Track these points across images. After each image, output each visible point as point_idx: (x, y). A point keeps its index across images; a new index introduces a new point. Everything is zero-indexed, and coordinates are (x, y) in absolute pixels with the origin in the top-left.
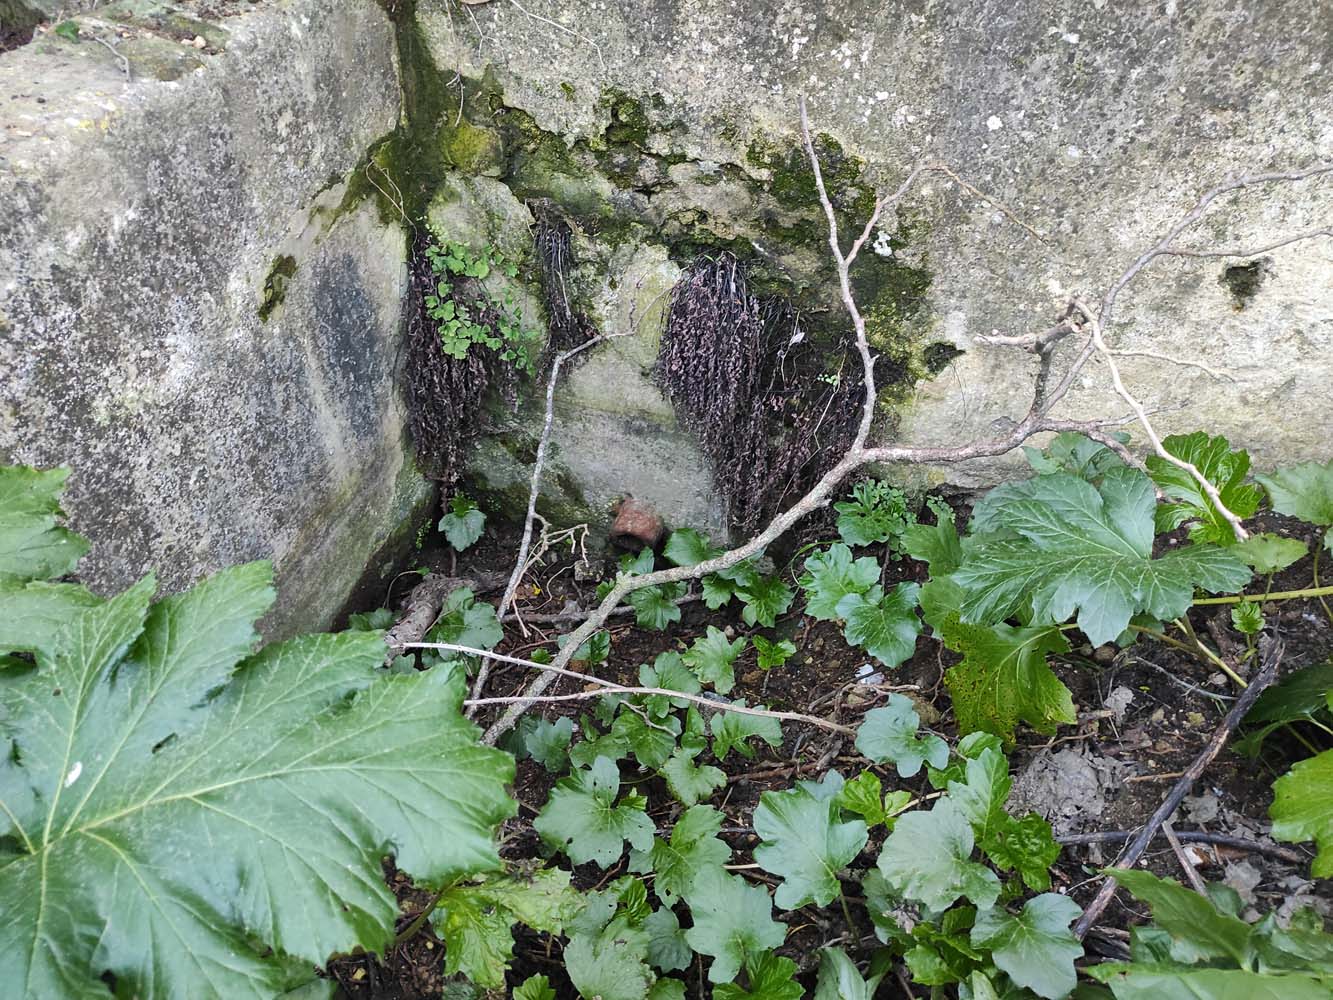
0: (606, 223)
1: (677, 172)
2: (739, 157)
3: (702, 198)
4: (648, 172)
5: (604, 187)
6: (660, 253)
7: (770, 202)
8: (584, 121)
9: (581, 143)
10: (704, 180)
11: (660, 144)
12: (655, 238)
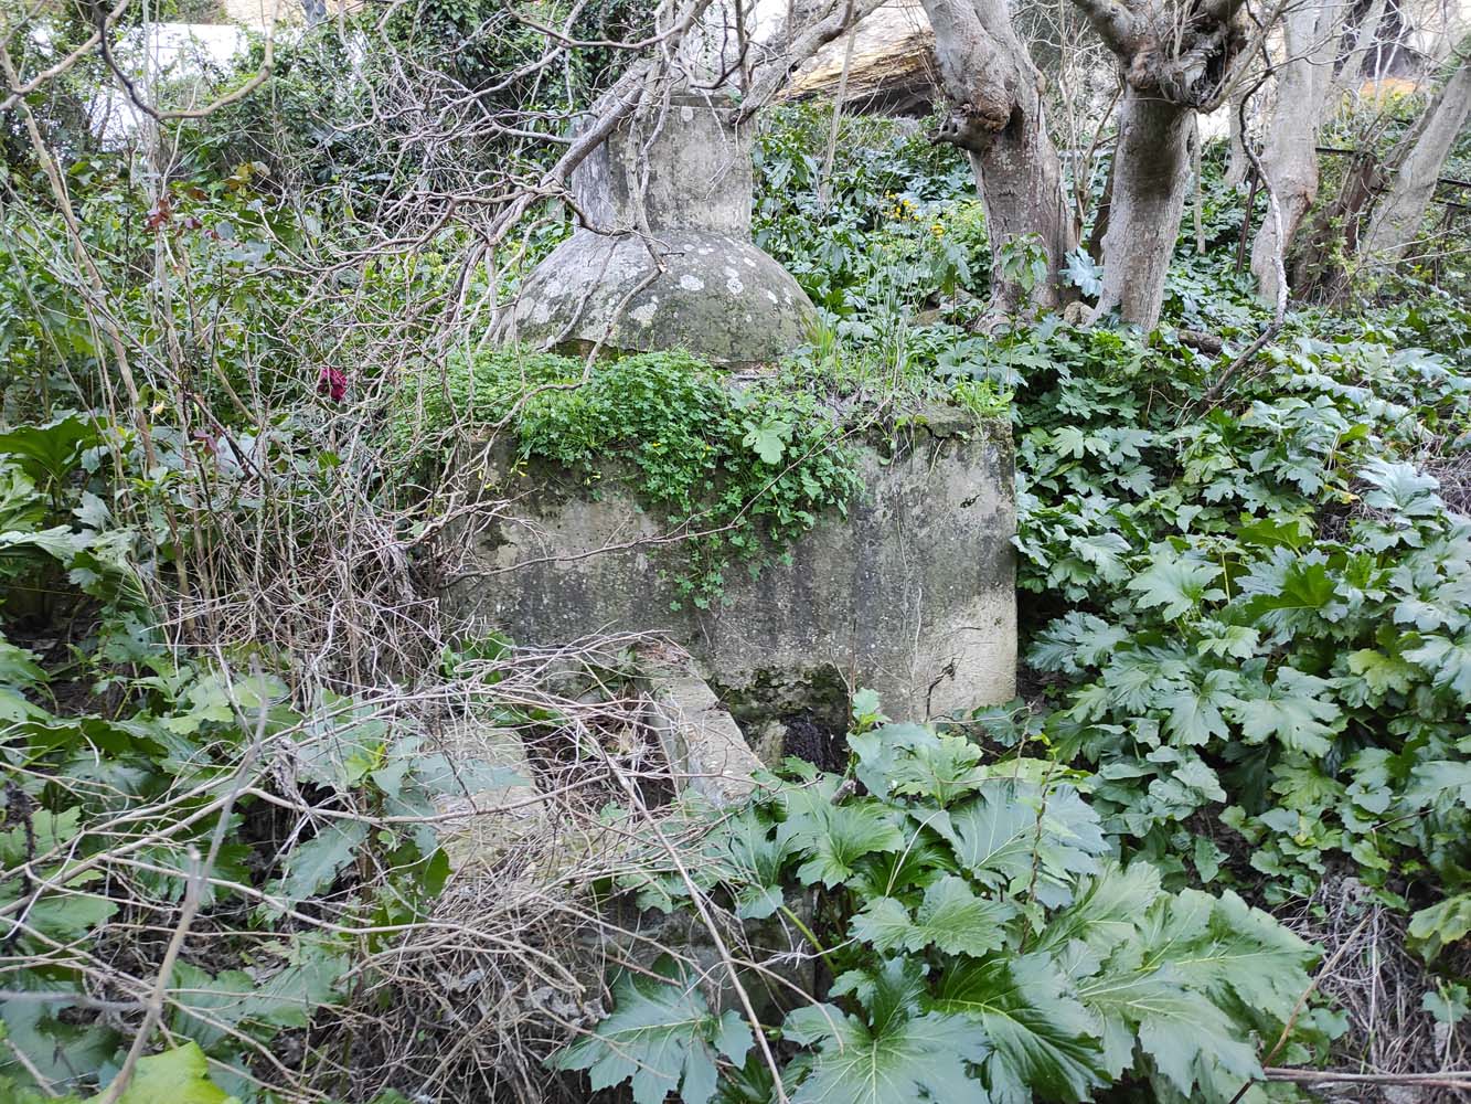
0: (757, 717)
1: (780, 690)
2: (801, 679)
3: (789, 698)
4: (771, 693)
5: (755, 704)
6: (777, 723)
7: (812, 690)
8: (748, 682)
9: (747, 690)
10: (789, 690)
11: (775, 682)
12: (773, 719)
